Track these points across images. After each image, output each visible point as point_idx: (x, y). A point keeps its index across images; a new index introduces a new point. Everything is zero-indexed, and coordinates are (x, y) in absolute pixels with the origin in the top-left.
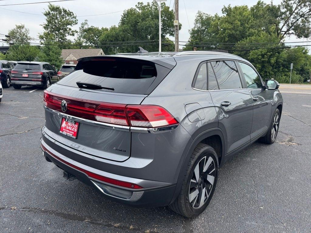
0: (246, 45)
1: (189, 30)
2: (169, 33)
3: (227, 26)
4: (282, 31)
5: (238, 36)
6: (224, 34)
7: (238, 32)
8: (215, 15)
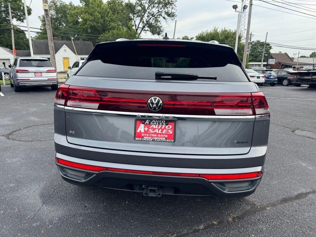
0: (110, 38)
1: (39, 17)
2: (16, 17)
3: (88, 16)
4: (140, 28)
5: (100, 28)
6: (86, 26)
7: (99, 24)
8: (70, 3)
